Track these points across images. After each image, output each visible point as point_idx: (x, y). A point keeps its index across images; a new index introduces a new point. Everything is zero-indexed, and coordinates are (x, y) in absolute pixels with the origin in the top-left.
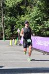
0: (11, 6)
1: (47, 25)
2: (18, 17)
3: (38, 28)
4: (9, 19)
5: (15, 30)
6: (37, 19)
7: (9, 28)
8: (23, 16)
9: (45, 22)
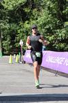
0: (11, 8)
1: (60, 35)
2: (21, 23)
3: (48, 40)
4: (7, 26)
5: (17, 42)
6: (47, 27)
7: (8, 39)
8: (27, 22)
9: (58, 30)
